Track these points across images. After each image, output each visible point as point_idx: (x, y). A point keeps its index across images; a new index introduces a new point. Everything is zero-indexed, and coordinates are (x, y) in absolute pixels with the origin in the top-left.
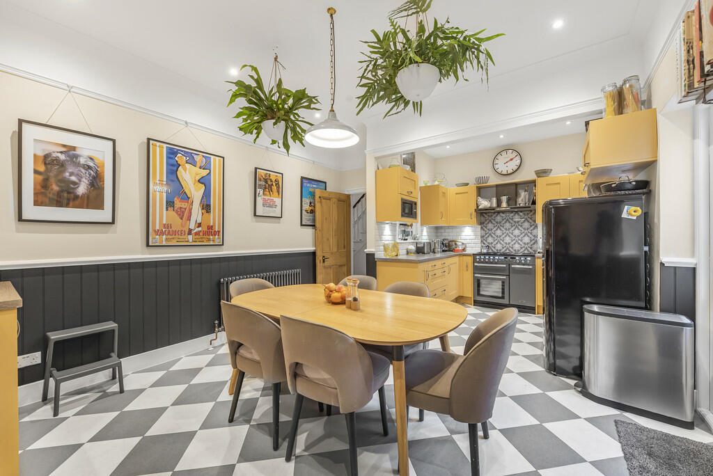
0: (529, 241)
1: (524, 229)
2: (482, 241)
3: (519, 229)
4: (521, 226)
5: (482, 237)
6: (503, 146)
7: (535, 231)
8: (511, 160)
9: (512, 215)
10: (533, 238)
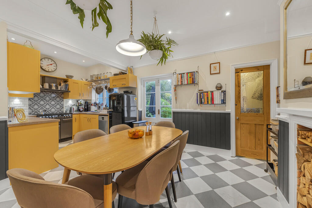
0: (59, 107)
1: (57, 101)
2: (29, 108)
3: (54, 101)
4: (56, 100)
5: (30, 105)
6: (47, 56)
7: (62, 102)
8: (51, 65)
9: (51, 93)
10: (61, 106)
